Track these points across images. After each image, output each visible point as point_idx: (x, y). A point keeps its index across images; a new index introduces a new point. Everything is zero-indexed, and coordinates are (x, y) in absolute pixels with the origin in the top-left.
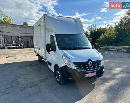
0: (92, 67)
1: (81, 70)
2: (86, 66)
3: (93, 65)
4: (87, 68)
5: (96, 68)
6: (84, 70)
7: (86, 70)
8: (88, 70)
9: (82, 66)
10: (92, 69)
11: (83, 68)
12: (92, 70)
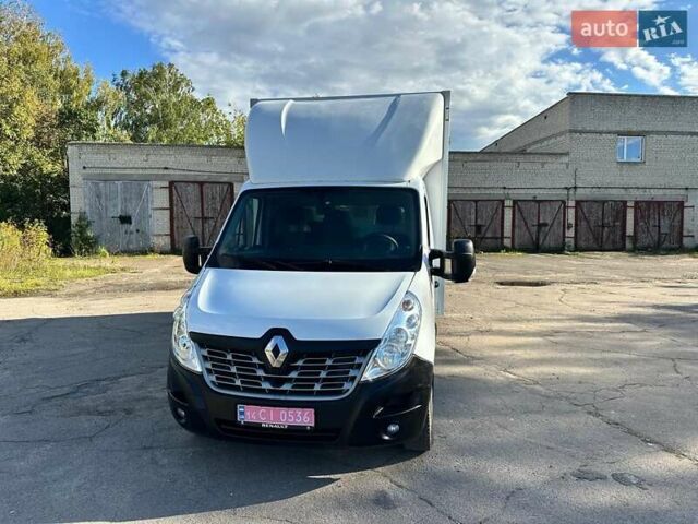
0: (294, 375)
1: (225, 379)
2: (255, 361)
3: (300, 363)
4: (260, 373)
5: (317, 387)
6: (238, 383)
7: (252, 383)
8: (266, 386)
9: (229, 357)
10: (288, 387)
11: (233, 370)
12: (291, 393)
